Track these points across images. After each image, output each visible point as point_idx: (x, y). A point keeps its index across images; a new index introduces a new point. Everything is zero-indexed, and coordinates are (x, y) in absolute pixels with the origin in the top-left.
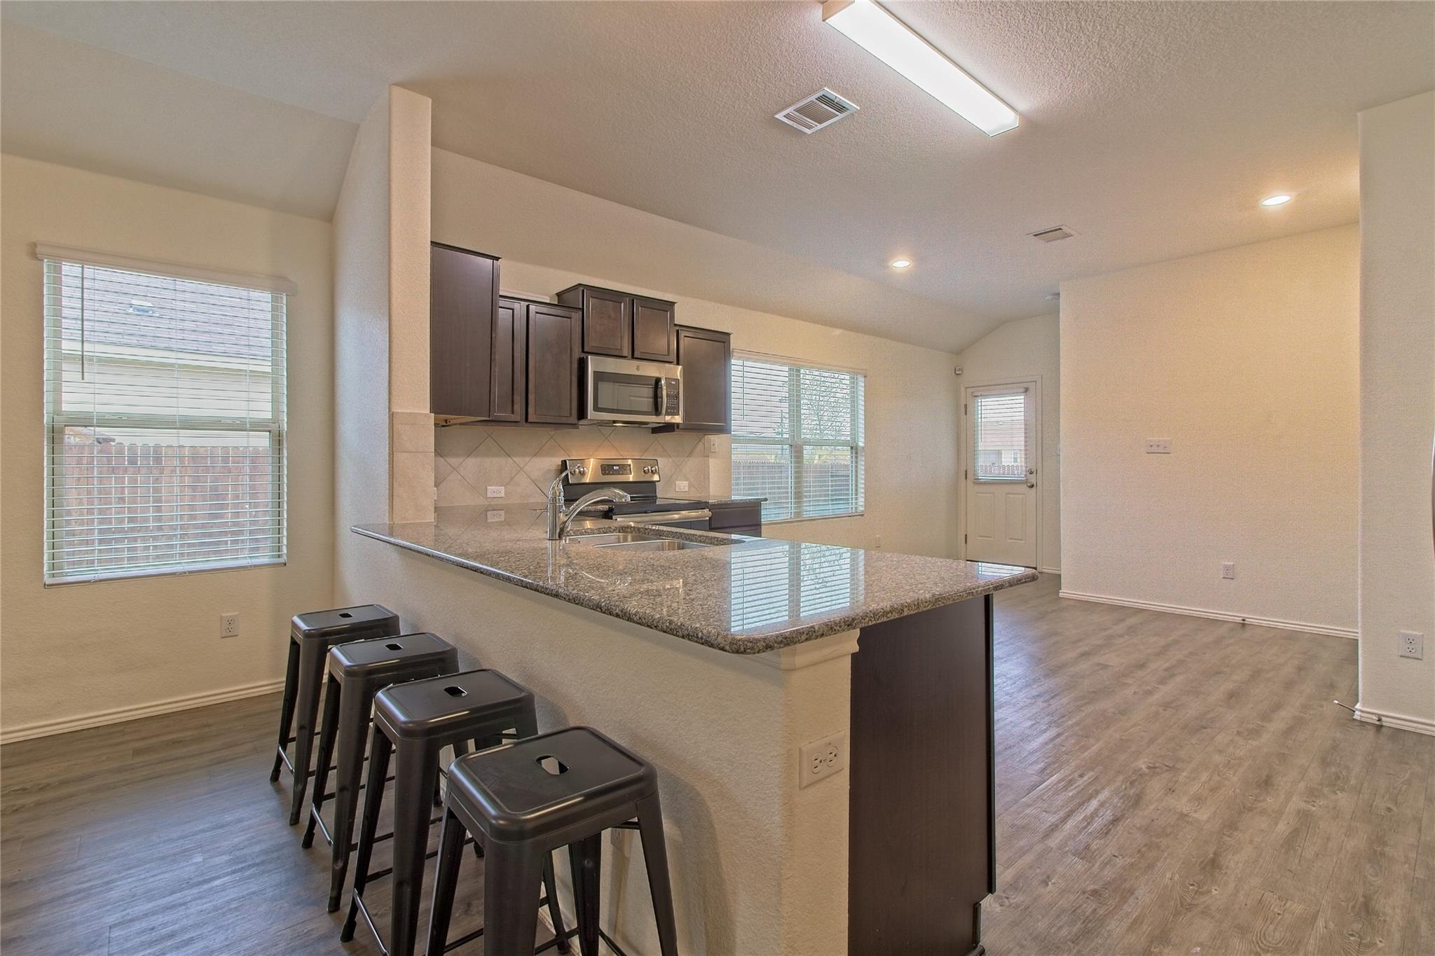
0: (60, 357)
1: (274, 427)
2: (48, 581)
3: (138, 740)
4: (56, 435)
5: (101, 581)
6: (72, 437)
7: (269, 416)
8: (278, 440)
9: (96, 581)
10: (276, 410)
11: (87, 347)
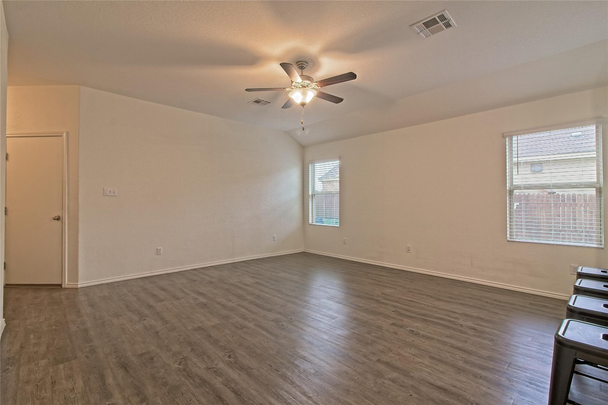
0: (512, 164)
1: (598, 186)
2: (508, 239)
3: (533, 300)
4: (511, 192)
5: (524, 242)
6: (516, 192)
7: (595, 180)
8: (599, 191)
9: (523, 242)
10: (598, 178)
11: (519, 159)
